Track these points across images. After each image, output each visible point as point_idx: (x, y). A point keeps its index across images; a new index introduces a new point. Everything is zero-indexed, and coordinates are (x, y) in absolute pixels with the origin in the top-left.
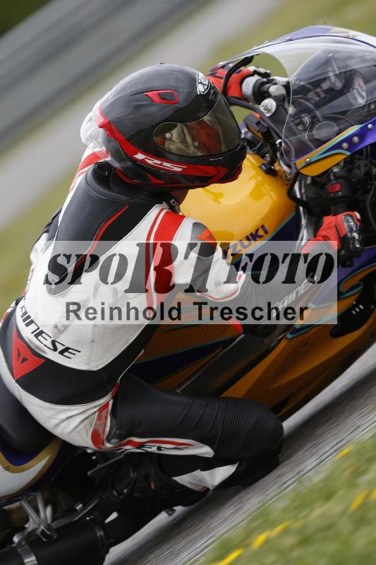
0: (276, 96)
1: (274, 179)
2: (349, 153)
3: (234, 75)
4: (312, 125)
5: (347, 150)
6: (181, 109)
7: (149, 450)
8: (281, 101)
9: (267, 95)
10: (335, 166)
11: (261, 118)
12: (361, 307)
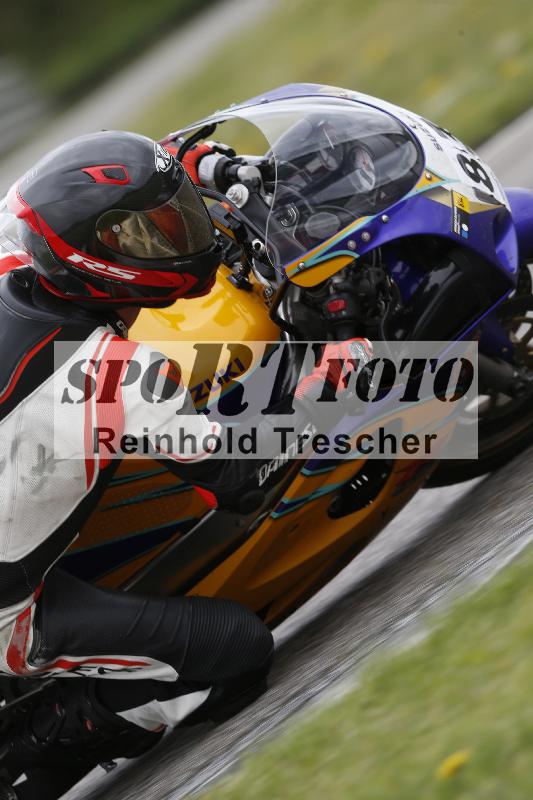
0: (248, 181)
1: (249, 296)
2: (357, 256)
3: (188, 153)
4: (302, 219)
5: (355, 251)
6: (134, 192)
7: (87, 674)
8: (255, 187)
9: (235, 179)
10: (335, 275)
11: (231, 209)
12: (365, 478)
